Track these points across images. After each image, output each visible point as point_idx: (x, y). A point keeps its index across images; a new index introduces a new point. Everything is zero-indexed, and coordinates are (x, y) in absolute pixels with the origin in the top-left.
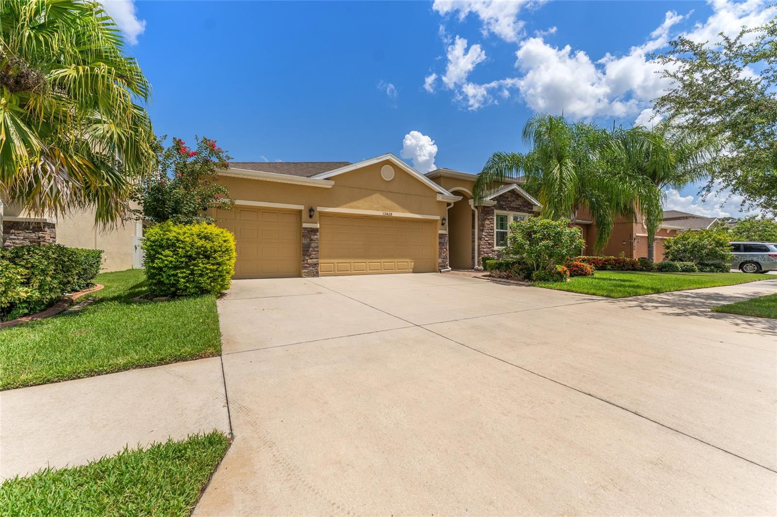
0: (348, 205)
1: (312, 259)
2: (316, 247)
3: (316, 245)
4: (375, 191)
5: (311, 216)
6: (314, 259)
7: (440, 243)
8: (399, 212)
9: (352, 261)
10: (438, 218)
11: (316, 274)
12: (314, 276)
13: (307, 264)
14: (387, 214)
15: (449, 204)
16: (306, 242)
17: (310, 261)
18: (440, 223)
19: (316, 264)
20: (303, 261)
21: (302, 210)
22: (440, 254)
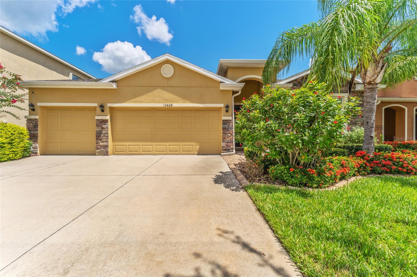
0: (132, 100)
1: (103, 142)
2: (106, 134)
3: (106, 132)
4: (155, 87)
5: (103, 111)
6: (105, 142)
7: (223, 129)
8: (180, 103)
9: (141, 144)
10: (222, 105)
11: (107, 154)
12: (104, 155)
13: (100, 146)
14: (168, 105)
15: (234, 92)
16: (98, 130)
17: (101, 144)
18: (224, 110)
19: (106, 146)
20: (97, 144)
21: (96, 107)
22: (224, 138)
